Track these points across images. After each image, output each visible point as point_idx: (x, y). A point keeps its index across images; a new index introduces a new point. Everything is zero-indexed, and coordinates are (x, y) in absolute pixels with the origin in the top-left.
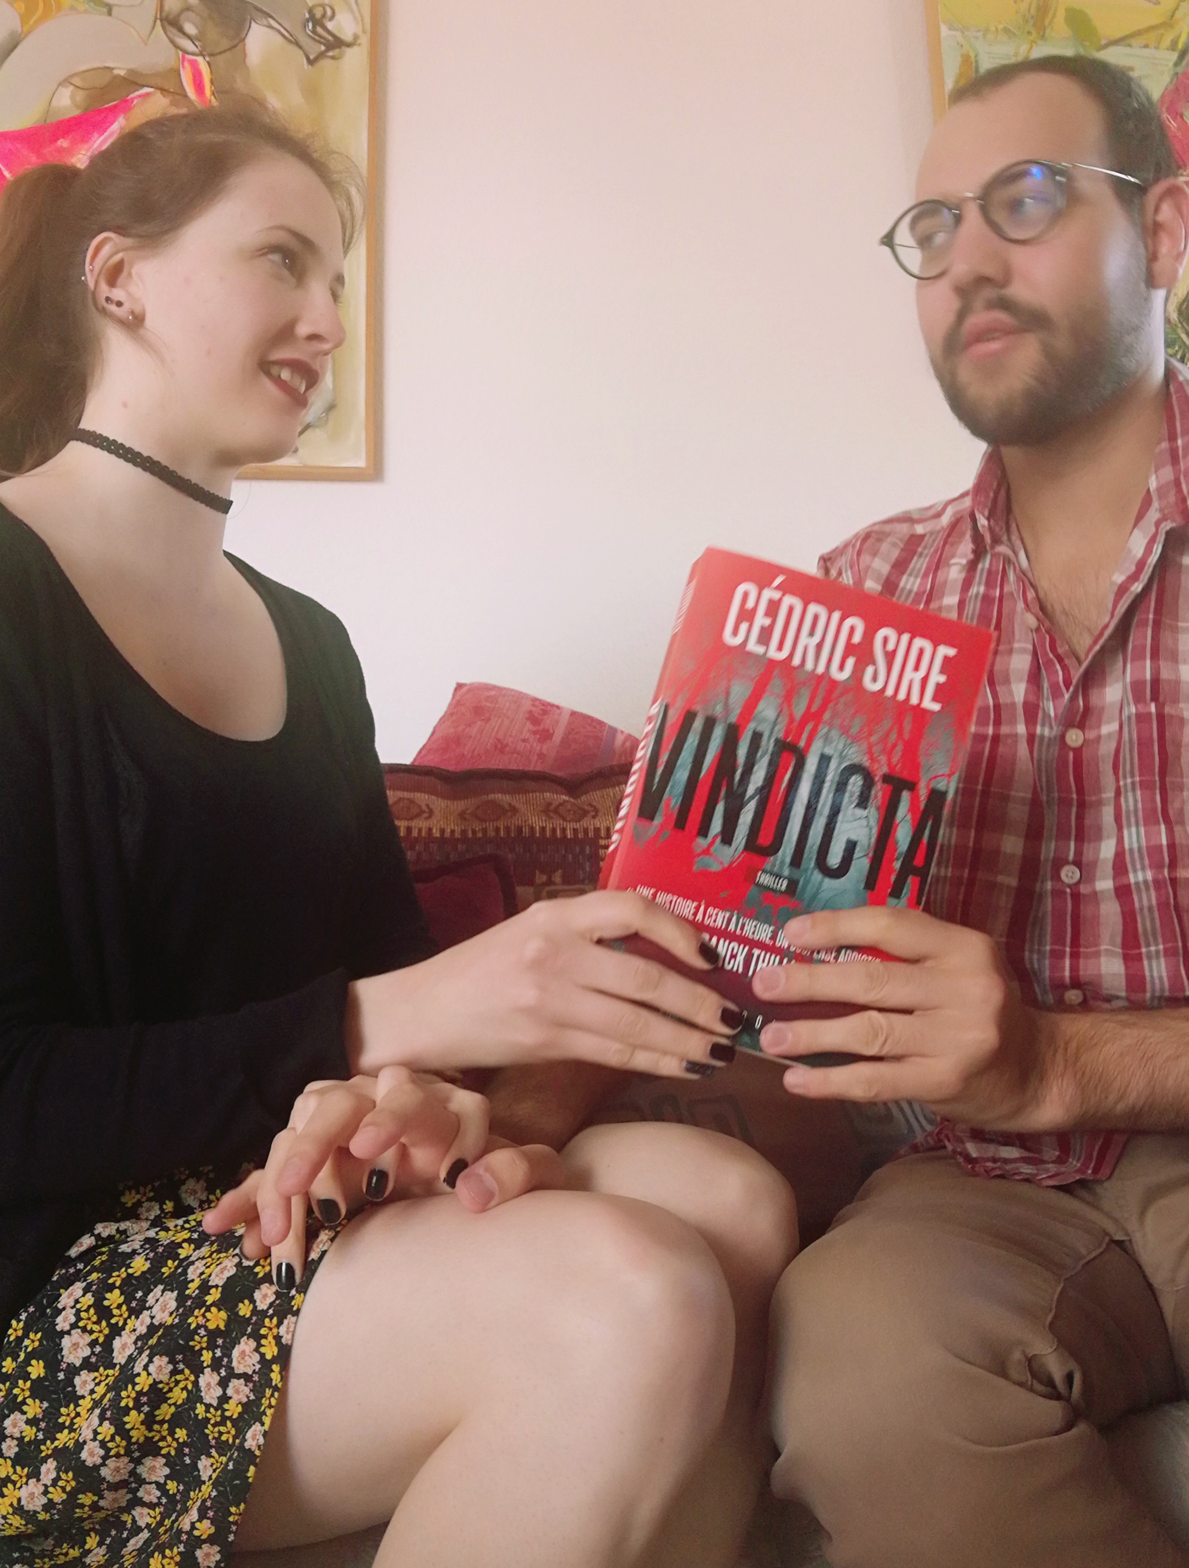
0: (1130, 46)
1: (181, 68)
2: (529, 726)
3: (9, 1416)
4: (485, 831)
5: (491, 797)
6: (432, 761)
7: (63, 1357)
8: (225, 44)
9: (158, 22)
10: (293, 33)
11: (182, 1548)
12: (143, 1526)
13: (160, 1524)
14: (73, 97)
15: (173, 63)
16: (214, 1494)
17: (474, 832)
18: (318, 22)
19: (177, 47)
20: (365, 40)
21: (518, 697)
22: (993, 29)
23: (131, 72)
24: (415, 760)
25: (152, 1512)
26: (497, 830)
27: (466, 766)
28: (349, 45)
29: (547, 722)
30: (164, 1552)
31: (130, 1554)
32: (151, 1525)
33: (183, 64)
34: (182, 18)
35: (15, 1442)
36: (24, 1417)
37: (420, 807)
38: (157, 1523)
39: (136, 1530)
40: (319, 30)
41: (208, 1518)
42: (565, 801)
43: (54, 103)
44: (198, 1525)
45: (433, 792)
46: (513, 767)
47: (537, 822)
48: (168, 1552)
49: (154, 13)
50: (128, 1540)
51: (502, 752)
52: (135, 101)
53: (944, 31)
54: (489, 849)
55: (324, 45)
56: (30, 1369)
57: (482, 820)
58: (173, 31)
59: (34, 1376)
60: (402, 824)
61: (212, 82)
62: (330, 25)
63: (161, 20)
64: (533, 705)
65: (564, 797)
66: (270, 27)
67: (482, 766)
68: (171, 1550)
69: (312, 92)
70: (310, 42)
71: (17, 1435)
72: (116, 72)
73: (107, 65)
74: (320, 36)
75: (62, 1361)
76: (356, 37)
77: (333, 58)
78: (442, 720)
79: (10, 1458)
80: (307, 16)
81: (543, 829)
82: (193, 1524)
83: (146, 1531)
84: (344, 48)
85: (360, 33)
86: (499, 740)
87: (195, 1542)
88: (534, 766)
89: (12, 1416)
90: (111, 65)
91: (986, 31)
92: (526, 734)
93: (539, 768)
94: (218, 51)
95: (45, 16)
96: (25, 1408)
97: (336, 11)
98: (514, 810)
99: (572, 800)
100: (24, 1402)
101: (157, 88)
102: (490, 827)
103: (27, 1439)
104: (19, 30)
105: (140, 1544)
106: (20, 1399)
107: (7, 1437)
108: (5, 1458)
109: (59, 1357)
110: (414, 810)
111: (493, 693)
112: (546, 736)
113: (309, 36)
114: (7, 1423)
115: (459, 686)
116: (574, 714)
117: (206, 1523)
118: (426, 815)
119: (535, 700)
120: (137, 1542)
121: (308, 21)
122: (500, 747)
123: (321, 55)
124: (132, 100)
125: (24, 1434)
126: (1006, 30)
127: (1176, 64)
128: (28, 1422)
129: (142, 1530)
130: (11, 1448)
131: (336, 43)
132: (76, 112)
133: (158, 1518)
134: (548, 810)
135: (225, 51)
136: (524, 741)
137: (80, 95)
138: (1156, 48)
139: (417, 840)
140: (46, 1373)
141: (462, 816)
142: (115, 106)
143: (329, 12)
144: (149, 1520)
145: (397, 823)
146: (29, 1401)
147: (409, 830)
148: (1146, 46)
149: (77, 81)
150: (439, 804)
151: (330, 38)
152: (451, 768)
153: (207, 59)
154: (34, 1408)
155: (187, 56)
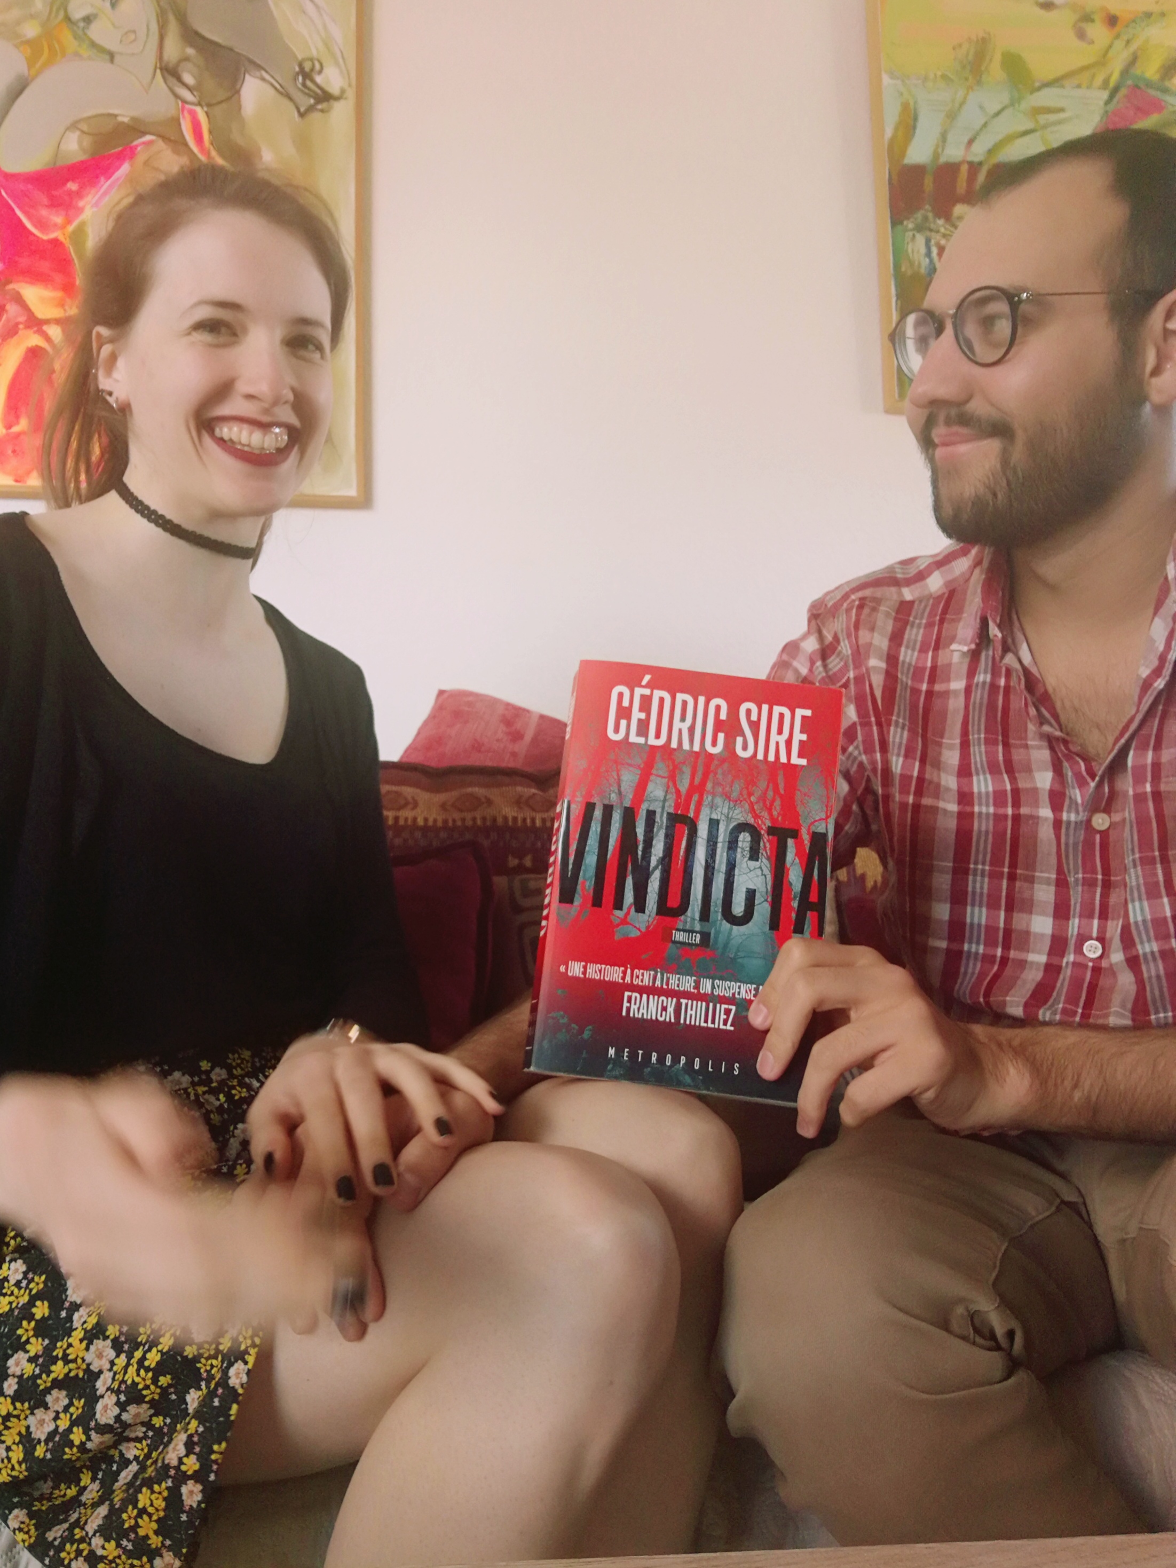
0: (1063, 87)
1: (181, 117)
2: (503, 728)
3: (12, 1356)
4: (463, 820)
5: (469, 790)
6: (417, 758)
7: (67, 1296)
8: (222, 95)
9: (158, 71)
10: (283, 84)
11: (170, 1483)
12: (131, 1458)
13: (148, 1456)
14: (80, 143)
15: (172, 112)
16: (201, 1429)
17: (454, 821)
18: (307, 76)
19: (177, 96)
20: (351, 94)
21: (493, 702)
22: (932, 76)
23: (133, 119)
24: (402, 757)
25: (138, 1445)
26: (474, 819)
27: (446, 764)
28: (337, 99)
29: (518, 725)
30: (153, 1487)
31: (120, 1489)
32: (139, 1457)
33: (183, 113)
34: (180, 69)
35: (16, 1380)
36: (27, 1356)
37: (406, 799)
38: (145, 1455)
39: (126, 1463)
40: (309, 83)
41: (195, 1454)
42: (534, 794)
43: (62, 147)
44: (185, 1460)
45: (416, 785)
46: (489, 763)
47: (510, 812)
48: (156, 1487)
49: (154, 62)
50: (118, 1473)
51: (479, 751)
52: (139, 149)
53: (886, 80)
54: (468, 836)
55: (315, 98)
56: (34, 1310)
57: (461, 811)
58: (172, 81)
59: (38, 1317)
60: (389, 814)
61: (210, 132)
62: (319, 79)
63: (161, 69)
64: (507, 709)
65: (533, 791)
66: (263, 79)
67: (464, 762)
68: (160, 1485)
69: (304, 144)
70: (299, 94)
71: (19, 1373)
72: (120, 119)
73: (111, 111)
74: (309, 89)
75: (66, 1299)
76: (343, 91)
77: (322, 111)
78: (426, 723)
79: (9, 1396)
80: (297, 69)
81: (515, 819)
82: (180, 1459)
83: (134, 1463)
84: (332, 102)
85: (346, 87)
86: (475, 740)
87: (182, 1478)
88: (507, 762)
89: (16, 1356)
90: (116, 112)
91: (926, 79)
92: (500, 735)
93: (511, 765)
94: (214, 102)
95: (49, 63)
96: (28, 1347)
97: (324, 64)
98: (489, 802)
99: (540, 793)
100: (27, 1342)
101: (159, 136)
102: (468, 816)
103: (25, 1376)
104: (26, 72)
105: (130, 1477)
106: (24, 1339)
107: (9, 1376)
108: (6, 1397)
109: (64, 1297)
110: (402, 802)
111: (470, 699)
112: (517, 736)
113: (299, 89)
114: (10, 1362)
115: (441, 693)
116: (542, 717)
117: (193, 1458)
118: (410, 806)
119: (508, 704)
120: (128, 1475)
121: (298, 74)
122: (477, 747)
123: (311, 109)
124: (137, 146)
125: (24, 1372)
126: (944, 77)
127: (1107, 102)
128: (30, 1360)
129: (132, 1462)
130: (10, 1386)
131: (325, 97)
132: (82, 157)
133: (146, 1450)
134: (519, 802)
135: (221, 102)
136: (498, 740)
137: (87, 141)
138: (1088, 88)
139: (404, 828)
140: (50, 1314)
141: (443, 806)
142: (121, 152)
143: (317, 66)
144: (137, 1453)
145: (385, 813)
146: (33, 1340)
147: (396, 819)
148: (1079, 86)
149: (85, 127)
150: (423, 796)
151: (319, 91)
152: (433, 764)
153: (205, 109)
154: (36, 1346)
155: (187, 106)
